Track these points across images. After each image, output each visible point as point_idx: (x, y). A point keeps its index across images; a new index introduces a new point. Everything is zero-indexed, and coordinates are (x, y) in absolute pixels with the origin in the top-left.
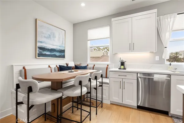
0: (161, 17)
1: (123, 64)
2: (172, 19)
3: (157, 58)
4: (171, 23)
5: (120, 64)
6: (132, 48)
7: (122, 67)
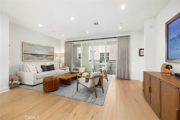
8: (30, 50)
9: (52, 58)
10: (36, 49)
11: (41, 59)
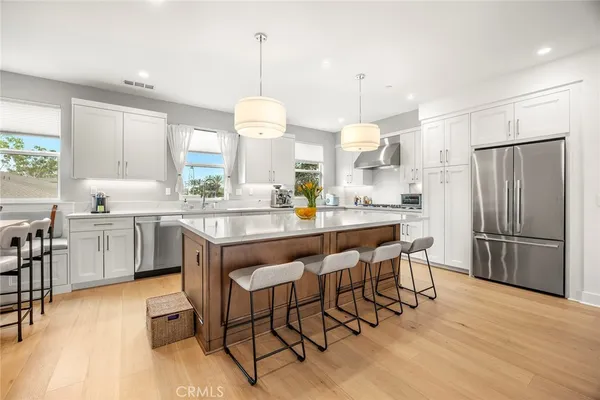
0: (174, 126)
1: (101, 201)
2: (188, 134)
3: (168, 191)
4: (187, 139)
5: (93, 203)
6: (122, 170)
7: (101, 208)
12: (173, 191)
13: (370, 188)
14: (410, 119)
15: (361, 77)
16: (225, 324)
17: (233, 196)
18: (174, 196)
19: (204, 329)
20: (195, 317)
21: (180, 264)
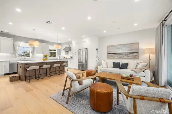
0: (15, 41)
2: (19, 43)
8: (111, 50)
9: (136, 56)
10: (116, 49)
11: (121, 57)
12: (15, 56)
13: (67, 55)
14: (70, 43)
15: (58, 36)
16: (25, 77)
17: (33, 57)
18: (15, 57)
19: (21, 78)
20: (20, 77)
21: (17, 72)
